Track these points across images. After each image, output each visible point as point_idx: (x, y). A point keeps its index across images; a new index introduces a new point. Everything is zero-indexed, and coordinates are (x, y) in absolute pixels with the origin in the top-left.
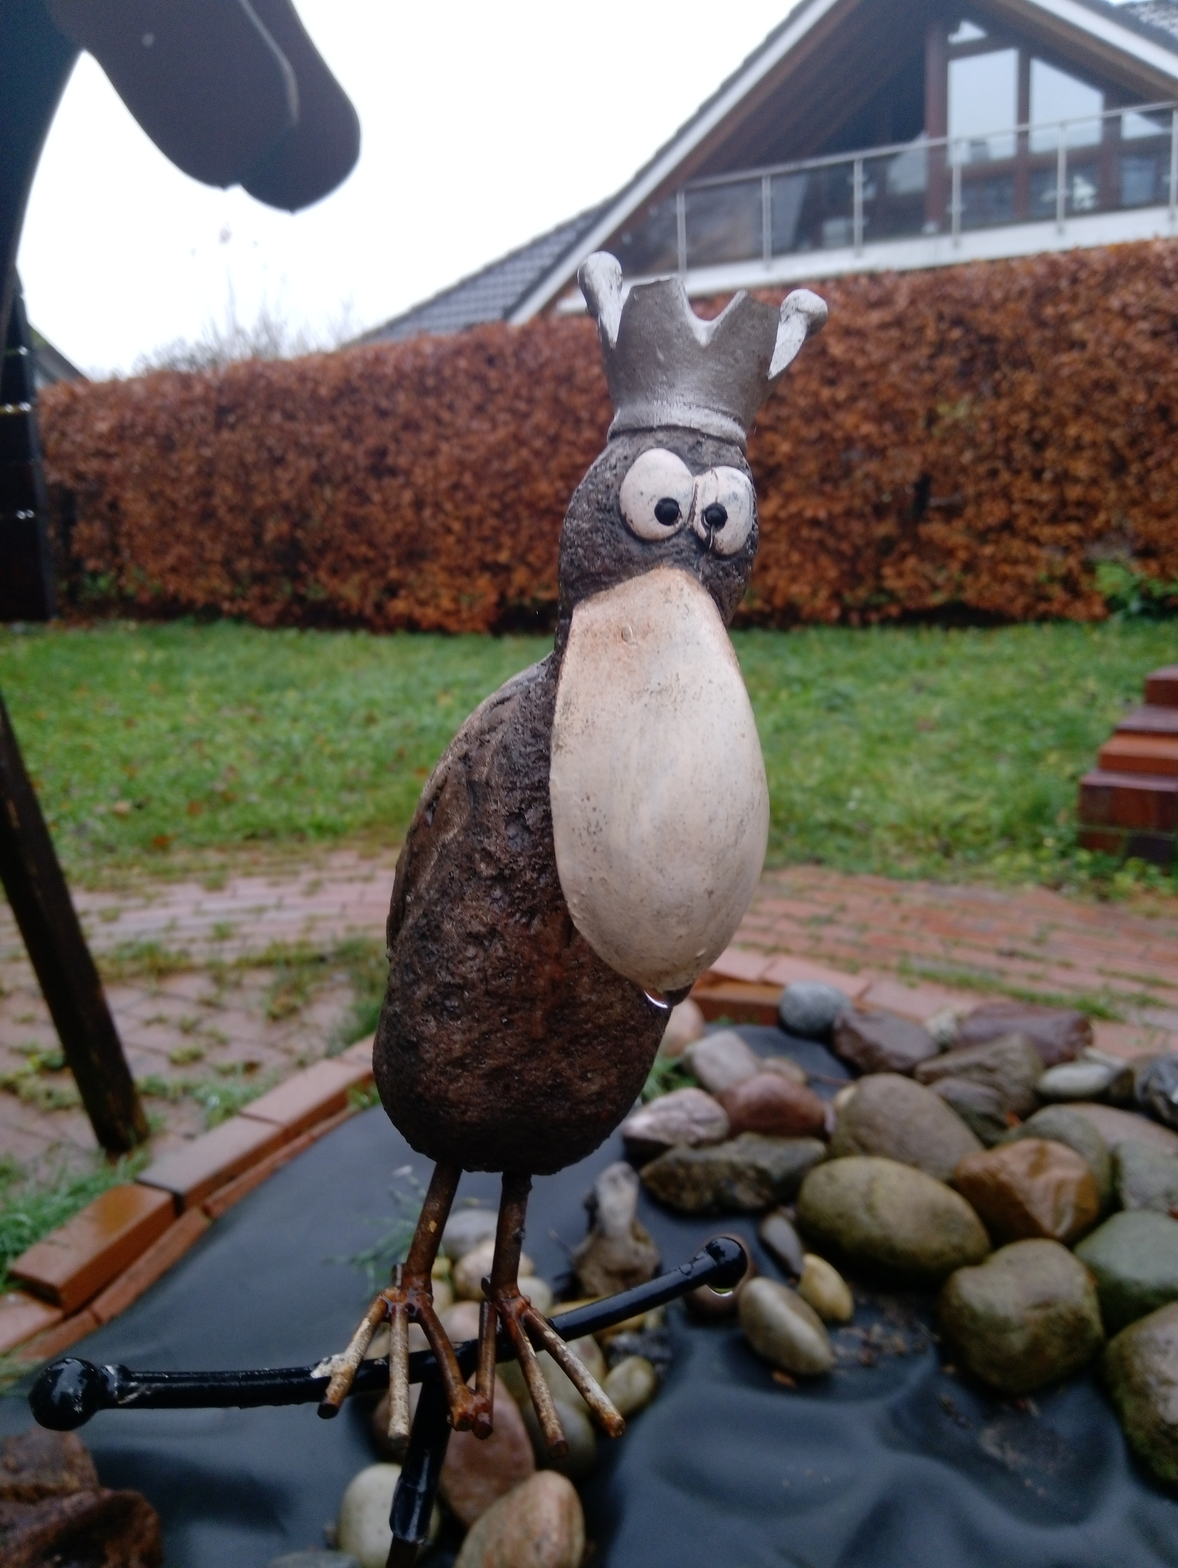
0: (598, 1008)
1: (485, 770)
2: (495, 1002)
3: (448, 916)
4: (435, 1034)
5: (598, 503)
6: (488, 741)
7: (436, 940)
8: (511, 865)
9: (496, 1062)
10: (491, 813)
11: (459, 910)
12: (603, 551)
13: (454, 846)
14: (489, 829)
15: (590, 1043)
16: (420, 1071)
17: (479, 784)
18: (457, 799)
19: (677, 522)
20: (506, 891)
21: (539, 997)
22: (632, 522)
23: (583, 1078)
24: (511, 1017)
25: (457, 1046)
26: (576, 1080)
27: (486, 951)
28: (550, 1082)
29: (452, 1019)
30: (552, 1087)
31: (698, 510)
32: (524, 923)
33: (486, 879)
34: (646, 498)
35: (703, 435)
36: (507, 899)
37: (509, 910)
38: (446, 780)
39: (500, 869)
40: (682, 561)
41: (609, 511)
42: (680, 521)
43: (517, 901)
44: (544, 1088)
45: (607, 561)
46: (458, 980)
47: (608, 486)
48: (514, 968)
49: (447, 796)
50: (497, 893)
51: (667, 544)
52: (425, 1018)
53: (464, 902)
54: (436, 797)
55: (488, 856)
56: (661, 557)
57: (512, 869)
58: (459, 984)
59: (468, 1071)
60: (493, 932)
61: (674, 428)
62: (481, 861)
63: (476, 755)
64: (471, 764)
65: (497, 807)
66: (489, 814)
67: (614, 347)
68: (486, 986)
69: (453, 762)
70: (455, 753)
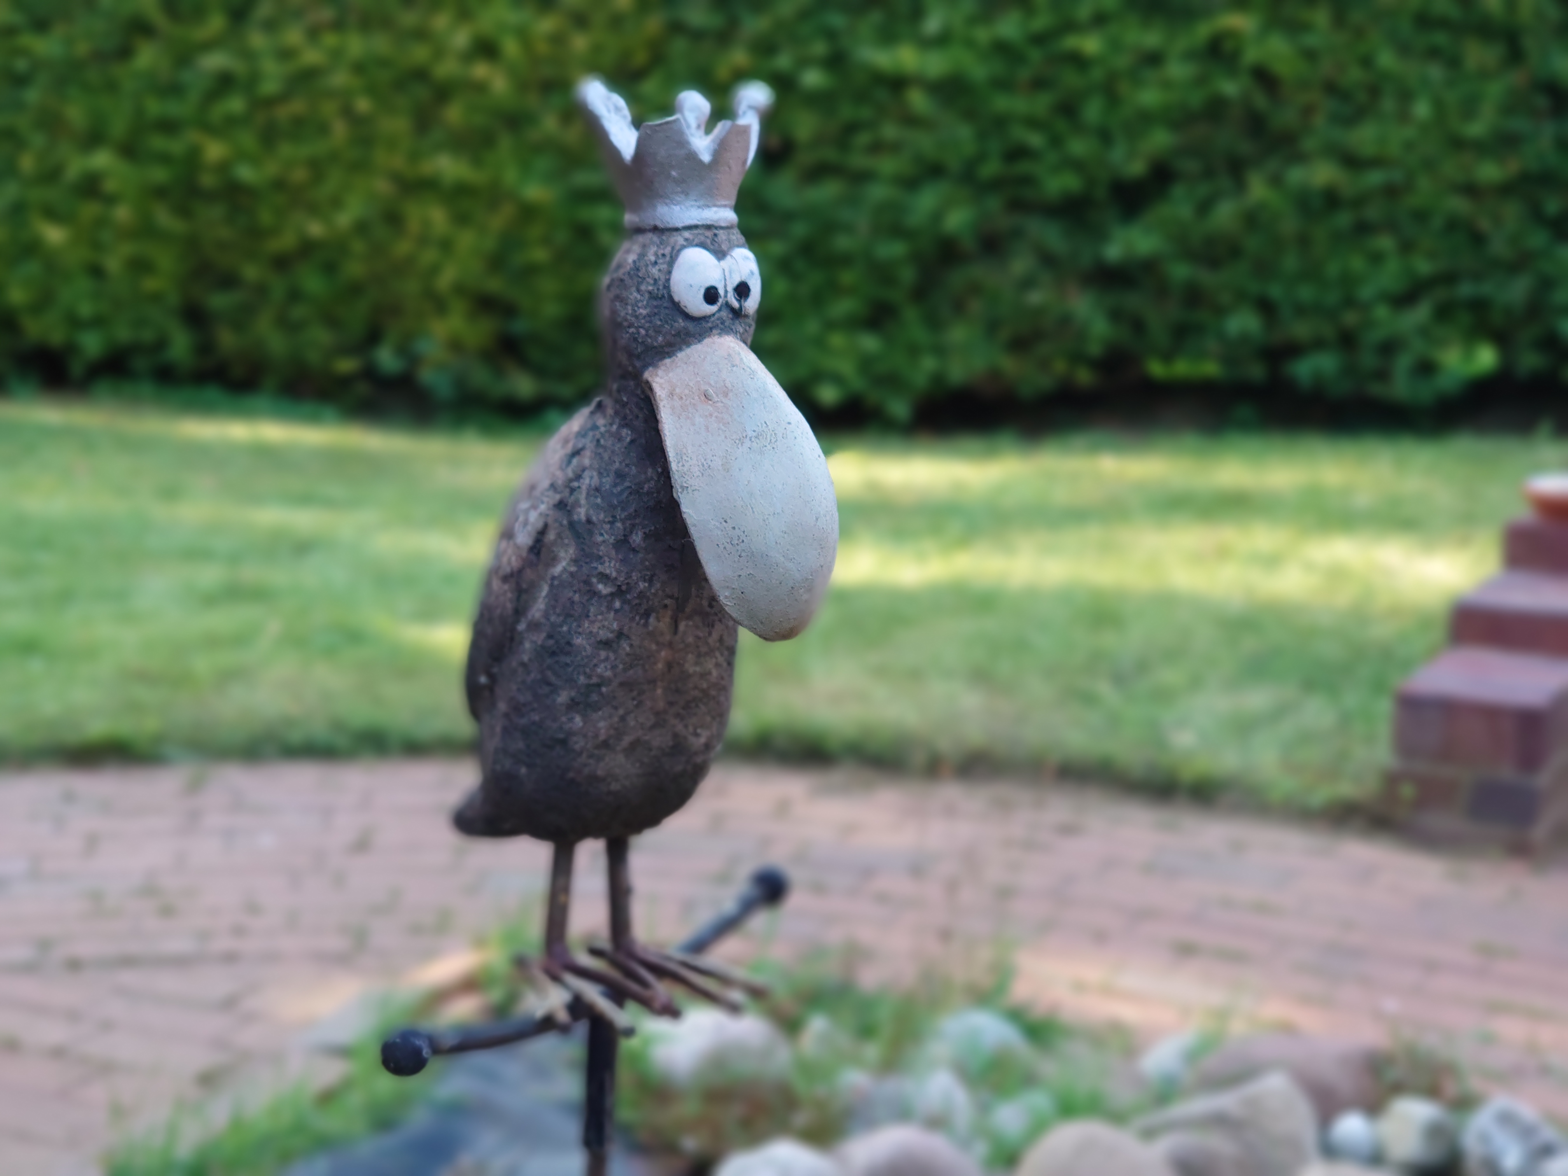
1: (583, 511)
2: (627, 689)
4: (583, 727)
5: (650, 293)
9: (632, 737)
13: (565, 576)
16: (571, 760)
21: (659, 678)
23: (695, 735)
24: (639, 698)
25: (602, 732)
26: (690, 737)
29: (595, 711)
31: (730, 289)
34: (694, 288)
38: (546, 526)
41: (661, 298)
45: (667, 336)
49: (550, 538)
54: (538, 541)
58: (598, 683)
62: (599, 582)
63: (571, 500)
64: (568, 508)
65: (604, 538)
66: (598, 545)
67: (630, 164)
68: (618, 680)
69: (548, 509)
70: (548, 503)
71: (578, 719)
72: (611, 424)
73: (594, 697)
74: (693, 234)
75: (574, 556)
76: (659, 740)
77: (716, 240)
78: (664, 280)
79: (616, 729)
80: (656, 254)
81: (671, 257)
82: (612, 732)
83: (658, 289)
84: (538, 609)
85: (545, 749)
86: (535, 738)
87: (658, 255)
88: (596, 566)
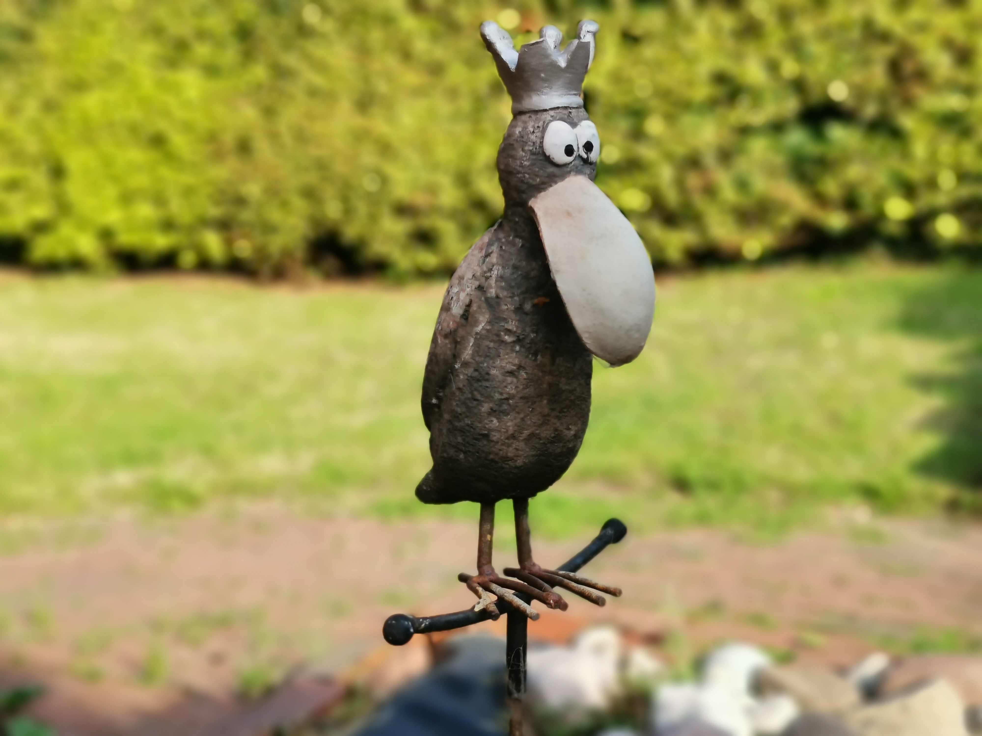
1: (493, 291)
2: (525, 401)
3: (492, 367)
4: (498, 426)
6: (491, 276)
7: (487, 380)
8: (523, 333)
9: (529, 431)
11: (498, 362)
13: (484, 332)
14: (506, 319)
16: (491, 447)
17: (492, 298)
20: (521, 346)
21: (544, 393)
22: (554, 158)
23: (568, 429)
24: (533, 407)
25: (510, 428)
26: (565, 431)
27: (517, 377)
28: (553, 435)
29: (505, 416)
30: (554, 437)
31: (580, 146)
33: (511, 343)
34: (559, 146)
35: (570, 108)
36: (523, 350)
37: (526, 355)
38: (471, 301)
39: (518, 337)
40: (579, 172)
41: (538, 154)
42: (575, 153)
43: (529, 350)
44: (550, 439)
45: (542, 178)
46: (505, 396)
47: (534, 143)
49: (474, 309)
50: (518, 348)
51: (570, 166)
52: (490, 420)
53: (501, 358)
54: (466, 311)
55: (508, 332)
56: (569, 172)
57: (524, 335)
58: (507, 398)
59: (516, 439)
60: (520, 368)
61: (558, 108)
62: (505, 335)
63: (486, 285)
64: (485, 289)
65: (507, 307)
66: (503, 311)
67: (514, 71)
68: (519, 396)
69: (472, 291)
70: (471, 287)
71: (495, 421)
72: (509, 236)
73: (505, 407)
74: (556, 113)
75: (489, 319)
76: (546, 433)
77: (571, 116)
78: (539, 143)
79: (518, 426)
80: (533, 127)
81: (543, 128)
82: (516, 428)
83: (536, 148)
84: (467, 354)
85: (475, 441)
86: (468, 434)
87: (535, 127)
88: (503, 325)
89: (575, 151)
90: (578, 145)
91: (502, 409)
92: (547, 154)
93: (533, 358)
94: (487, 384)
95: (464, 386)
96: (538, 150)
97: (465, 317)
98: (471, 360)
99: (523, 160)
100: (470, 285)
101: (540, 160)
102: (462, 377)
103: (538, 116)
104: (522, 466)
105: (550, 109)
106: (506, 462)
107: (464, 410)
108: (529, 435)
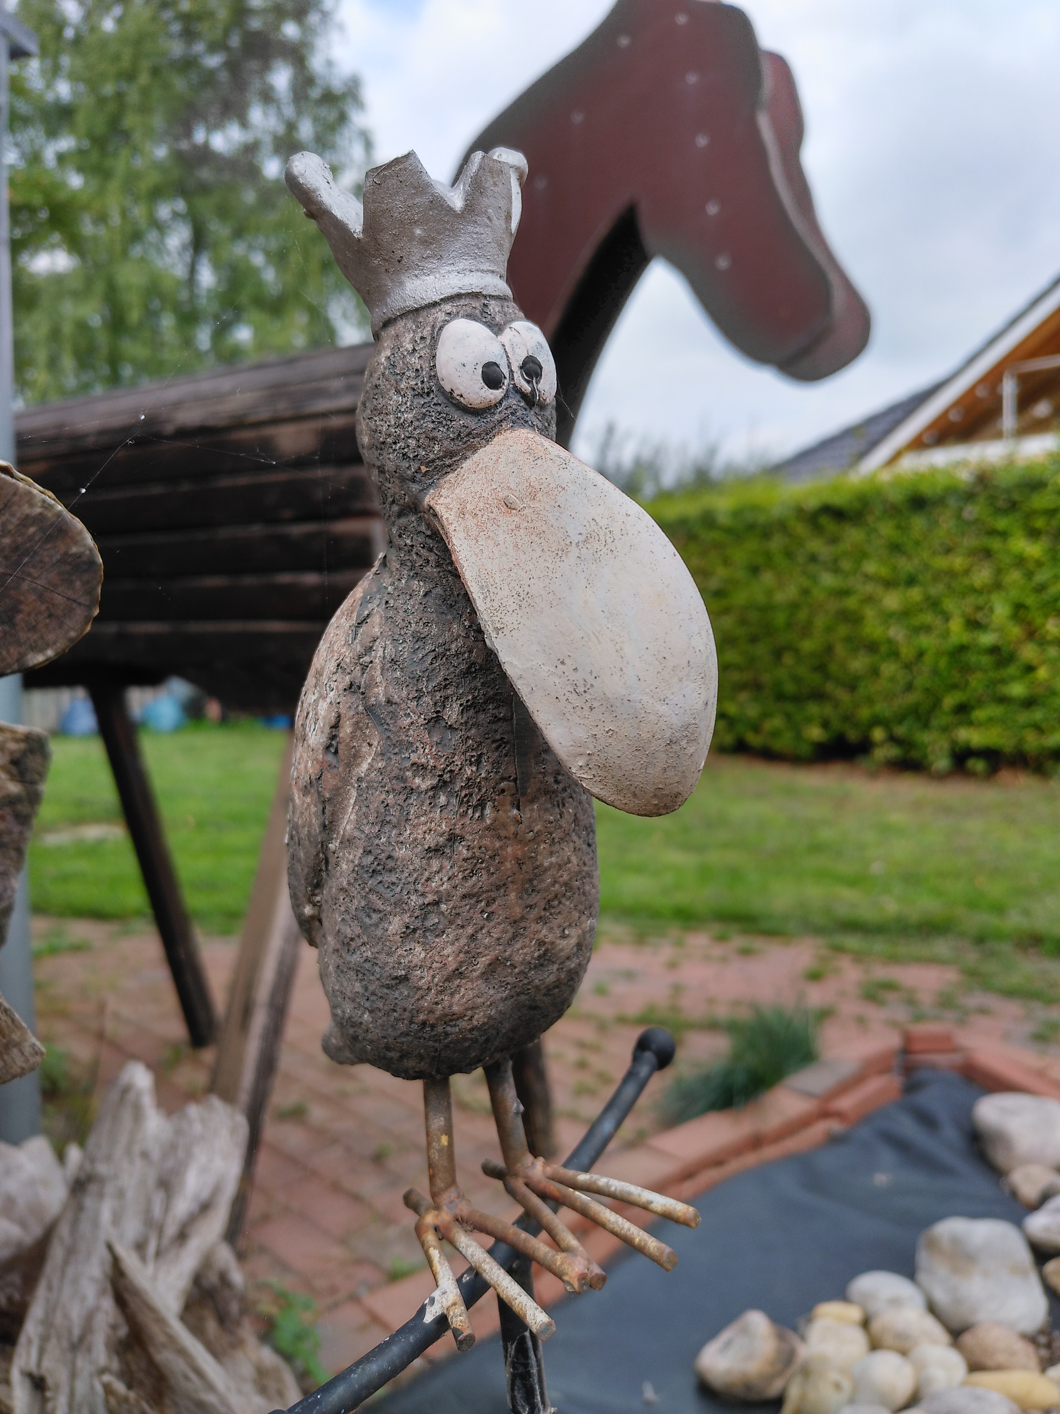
0: (560, 867)
1: (380, 690)
2: (472, 901)
3: (397, 842)
4: (425, 957)
5: (414, 390)
6: (371, 662)
7: (392, 870)
8: (449, 769)
9: (489, 957)
10: (408, 727)
11: (408, 832)
12: (439, 435)
14: (411, 744)
15: (560, 902)
17: (379, 706)
18: (361, 729)
19: (503, 384)
21: (509, 879)
23: (564, 937)
24: (489, 909)
25: (450, 959)
26: (558, 941)
28: (536, 954)
29: (437, 936)
30: (540, 957)
31: (515, 368)
32: (479, 817)
34: (470, 368)
35: (485, 297)
36: (454, 801)
37: (462, 810)
38: (339, 717)
39: (439, 776)
40: (520, 422)
41: (428, 394)
43: (465, 800)
44: (533, 962)
45: (446, 443)
46: (430, 898)
47: (417, 370)
48: (482, 863)
49: (349, 731)
51: (499, 409)
54: (333, 737)
55: (420, 768)
56: (501, 423)
57: (451, 771)
59: (464, 978)
60: (453, 838)
61: (459, 296)
62: (414, 776)
63: (364, 680)
64: (362, 690)
65: (412, 719)
66: (405, 729)
67: (361, 236)
68: (461, 891)
69: (339, 696)
70: (337, 687)
71: (418, 949)
72: (399, 580)
74: (457, 306)
75: (379, 748)
77: (488, 311)
78: (428, 369)
80: (413, 341)
81: (433, 338)
84: (349, 820)
85: (385, 991)
86: (372, 978)
87: (416, 341)
88: (407, 755)
89: (505, 378)
90: (509, 365)
91: (428, 923)
92: (448, 390)
93: (477, 815)
94: (393, 878)
95: (349, 883)
96: (426, 386)
97: (333, 750)
98: (357, 834)
99: (400, 411)
100: (333, 685)
101: (435, 404)
102: (344, 866)
103: (421, 319)
104: (484, 1024)
105: (442, 300)
106: (454, 1022)
107: (358, 930)
108: (490, 964)
